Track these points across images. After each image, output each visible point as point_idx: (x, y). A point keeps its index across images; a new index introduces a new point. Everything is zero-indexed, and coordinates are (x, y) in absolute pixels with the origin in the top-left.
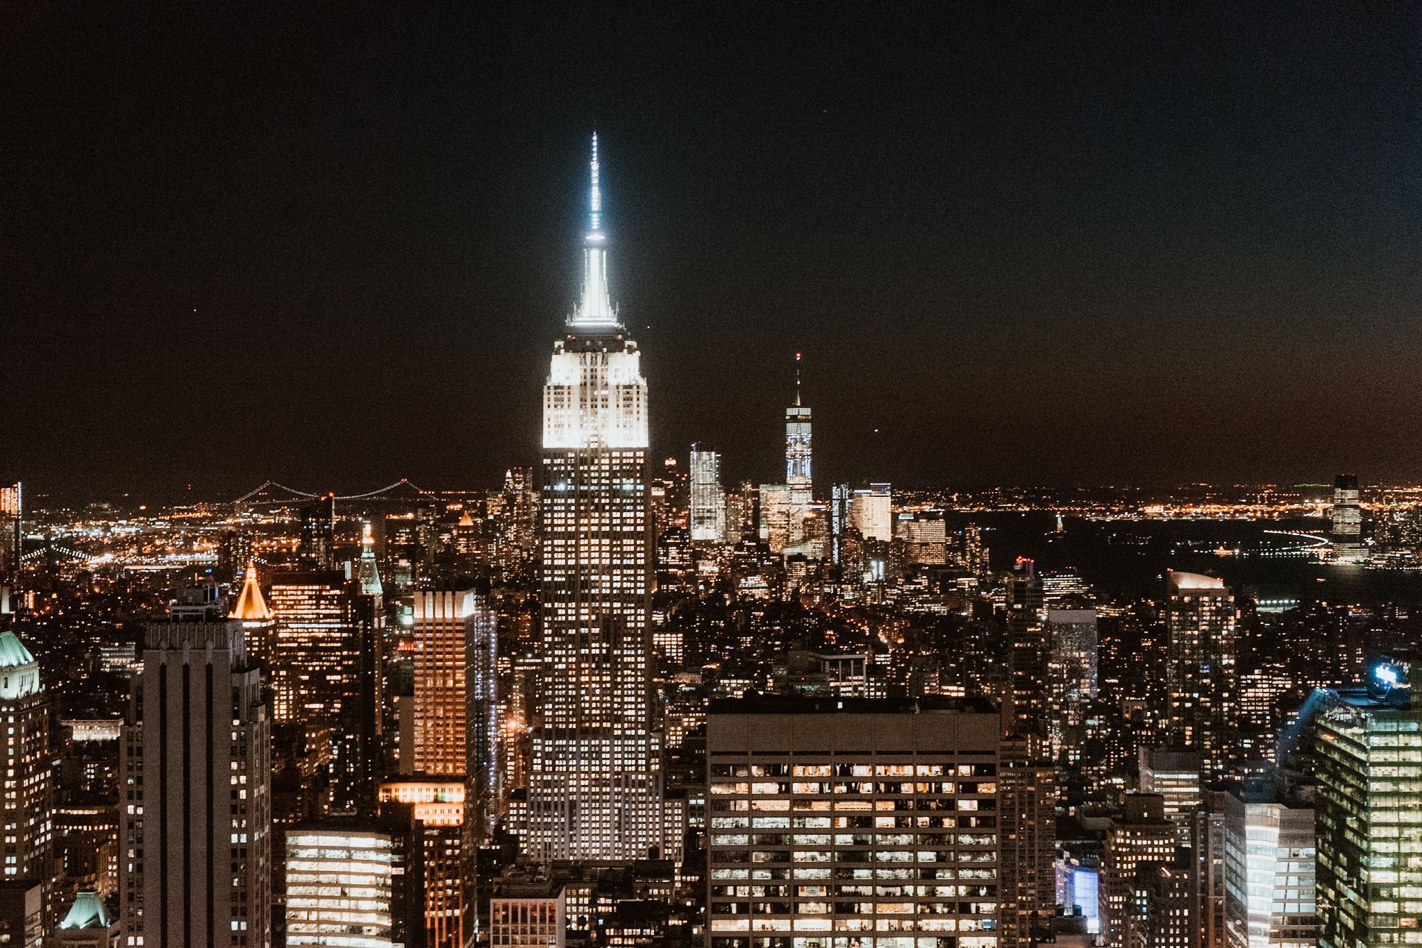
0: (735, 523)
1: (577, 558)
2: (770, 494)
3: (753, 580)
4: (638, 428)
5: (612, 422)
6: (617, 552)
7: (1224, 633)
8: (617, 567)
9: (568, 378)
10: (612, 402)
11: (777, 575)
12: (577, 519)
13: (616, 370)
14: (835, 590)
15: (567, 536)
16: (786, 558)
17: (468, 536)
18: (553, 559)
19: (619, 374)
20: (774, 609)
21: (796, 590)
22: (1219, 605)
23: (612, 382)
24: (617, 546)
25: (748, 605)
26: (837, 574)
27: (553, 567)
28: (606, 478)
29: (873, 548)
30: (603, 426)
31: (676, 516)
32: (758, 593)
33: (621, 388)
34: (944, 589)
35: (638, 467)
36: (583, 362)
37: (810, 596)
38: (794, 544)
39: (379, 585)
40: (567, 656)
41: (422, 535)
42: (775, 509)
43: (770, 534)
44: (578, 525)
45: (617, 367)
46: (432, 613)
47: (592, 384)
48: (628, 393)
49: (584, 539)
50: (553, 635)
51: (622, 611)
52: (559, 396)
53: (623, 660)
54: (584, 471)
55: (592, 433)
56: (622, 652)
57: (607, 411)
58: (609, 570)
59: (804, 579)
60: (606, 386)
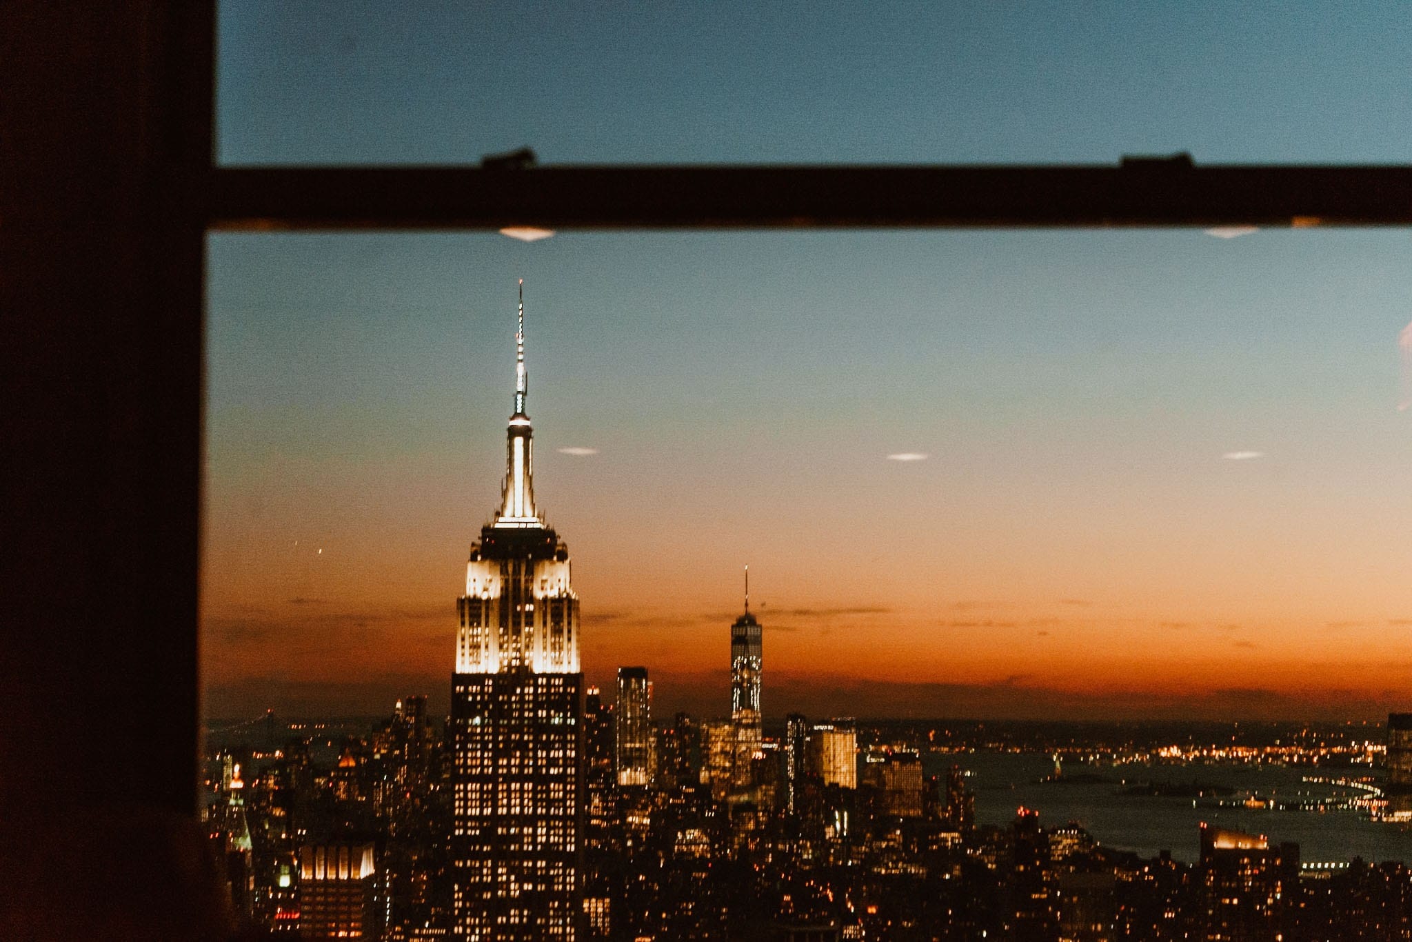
0: (670, 763)
1: (495, 808)
2: (712, 731)
3: (692, 834)
4: (569, 650)
5: (538, 642)
6: (542, 800)
7: (1270, 901)
8: (542, 817)
9: (485, 590)
10: (537, 619)
11: (720, 830)
12: (495, 759)
13: (544, 581)
14: (791, 848)
15: (482, 779)
16: (731, 808)
17: (348, 779)
18: (466, 808)
19: (547, 586)
20: (720, 869)
21: (744, 846)
22: (1264, 869)
23: (539, 595)
24: (542, 792)
25: (687, 862)
26: (791, 829)
27: (465, 818)
28: (530, 710)
29: (839, 796)
30: (527, 647)
31: (599, 756)
32: (698, 850)
33: (549, 603)
34: (923, 847)
35: (569, 698)
36: (503, 571)
37: (761, 853)
38: (740, 791)
39: (248, 839)
40: (481, 926)
41: (293, 777)
42: (717, 748)
43: (711, 778)
44: (496, 766)
45: (544, 577)
46: (323, 872)
47: (514, 598)
48: (557, 608)
49: (503, 783)
50: (464, 900)
51: (548, 872)
52: (475, 612)
53: (548, 931)
54: (503, 702)
55: (514, 655)
56: (547, 921)
57: (532, 629)
58: (532, 820)
59: (753, 834)
60: (531, 600)
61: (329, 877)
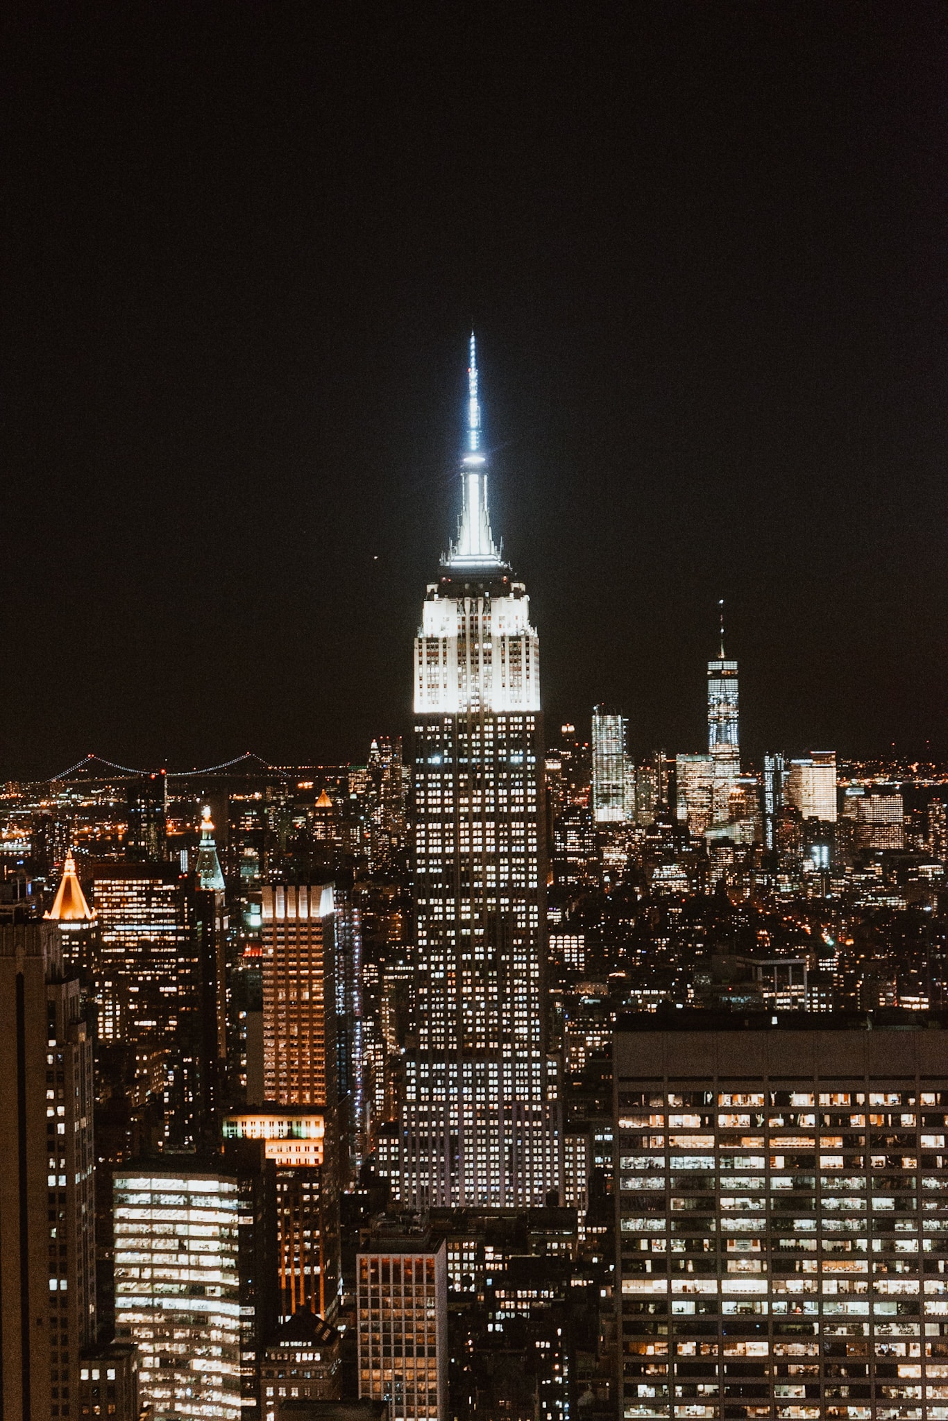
0: (647, 801)
1: (457, 845)
2: (689, 766)
3: (670, 870)
4: (528, 687)
5: (497, 680)
6: (504, 838)
8: (504, 855)
9: (443, 629)
10: (496, 658)
11: (698, 864)
12: (455, 798)
13: (501, 619)
14: (769, 881)
15: (444, 818)
16: (709, 843)
17: (326, 820)
18: (427, 846)
19: (504, 623)
20: (695, 905)
21: (721, 882)
23: (496, 632)
24: (503, 830)
25: (664, 900)
26: (771, 863)
27: (427, 856)
28: (490, 748)
29: (816, 831)
30: (486, 686)
31: (575, 794)
32: (675, 886)
33: (507, 640)
34: (903, 878)
35: (528, 736)
36: (461, 609)
37: (739, 889)
38: (718, 826)
39: (221, 880)
40: (445, 963)
41: (271, 818)
42: (695, 784)
43: (689, 814)
44: (456, 805)
45: (502, 615)
46: (283, 911)
47: (472, 635)
48: (515, 645)
49: (464, 821)
50: (428, 938)
51: (511, 909)
52: (433, 651)
53: (512, 966)
54: (463, 741)
55: (473, 694)
56: (512, 958)
57: (490, 668)
58: (494, 858)
59: (731, 868)
60: (488, 638)
61: (289, 916)
